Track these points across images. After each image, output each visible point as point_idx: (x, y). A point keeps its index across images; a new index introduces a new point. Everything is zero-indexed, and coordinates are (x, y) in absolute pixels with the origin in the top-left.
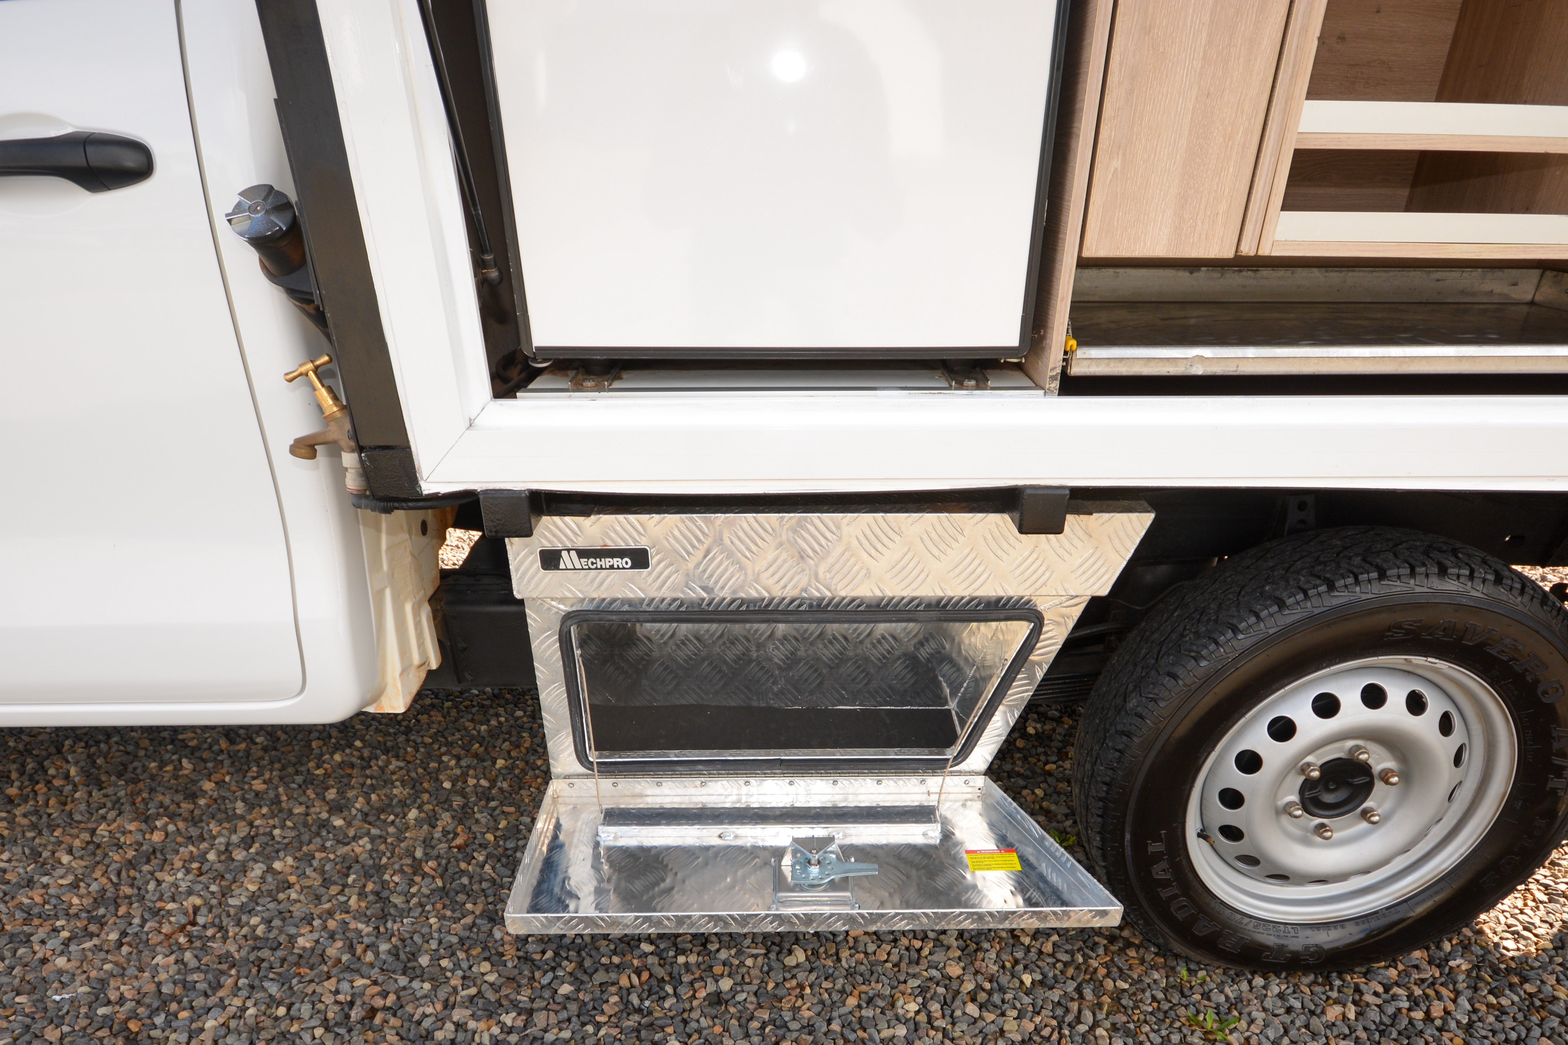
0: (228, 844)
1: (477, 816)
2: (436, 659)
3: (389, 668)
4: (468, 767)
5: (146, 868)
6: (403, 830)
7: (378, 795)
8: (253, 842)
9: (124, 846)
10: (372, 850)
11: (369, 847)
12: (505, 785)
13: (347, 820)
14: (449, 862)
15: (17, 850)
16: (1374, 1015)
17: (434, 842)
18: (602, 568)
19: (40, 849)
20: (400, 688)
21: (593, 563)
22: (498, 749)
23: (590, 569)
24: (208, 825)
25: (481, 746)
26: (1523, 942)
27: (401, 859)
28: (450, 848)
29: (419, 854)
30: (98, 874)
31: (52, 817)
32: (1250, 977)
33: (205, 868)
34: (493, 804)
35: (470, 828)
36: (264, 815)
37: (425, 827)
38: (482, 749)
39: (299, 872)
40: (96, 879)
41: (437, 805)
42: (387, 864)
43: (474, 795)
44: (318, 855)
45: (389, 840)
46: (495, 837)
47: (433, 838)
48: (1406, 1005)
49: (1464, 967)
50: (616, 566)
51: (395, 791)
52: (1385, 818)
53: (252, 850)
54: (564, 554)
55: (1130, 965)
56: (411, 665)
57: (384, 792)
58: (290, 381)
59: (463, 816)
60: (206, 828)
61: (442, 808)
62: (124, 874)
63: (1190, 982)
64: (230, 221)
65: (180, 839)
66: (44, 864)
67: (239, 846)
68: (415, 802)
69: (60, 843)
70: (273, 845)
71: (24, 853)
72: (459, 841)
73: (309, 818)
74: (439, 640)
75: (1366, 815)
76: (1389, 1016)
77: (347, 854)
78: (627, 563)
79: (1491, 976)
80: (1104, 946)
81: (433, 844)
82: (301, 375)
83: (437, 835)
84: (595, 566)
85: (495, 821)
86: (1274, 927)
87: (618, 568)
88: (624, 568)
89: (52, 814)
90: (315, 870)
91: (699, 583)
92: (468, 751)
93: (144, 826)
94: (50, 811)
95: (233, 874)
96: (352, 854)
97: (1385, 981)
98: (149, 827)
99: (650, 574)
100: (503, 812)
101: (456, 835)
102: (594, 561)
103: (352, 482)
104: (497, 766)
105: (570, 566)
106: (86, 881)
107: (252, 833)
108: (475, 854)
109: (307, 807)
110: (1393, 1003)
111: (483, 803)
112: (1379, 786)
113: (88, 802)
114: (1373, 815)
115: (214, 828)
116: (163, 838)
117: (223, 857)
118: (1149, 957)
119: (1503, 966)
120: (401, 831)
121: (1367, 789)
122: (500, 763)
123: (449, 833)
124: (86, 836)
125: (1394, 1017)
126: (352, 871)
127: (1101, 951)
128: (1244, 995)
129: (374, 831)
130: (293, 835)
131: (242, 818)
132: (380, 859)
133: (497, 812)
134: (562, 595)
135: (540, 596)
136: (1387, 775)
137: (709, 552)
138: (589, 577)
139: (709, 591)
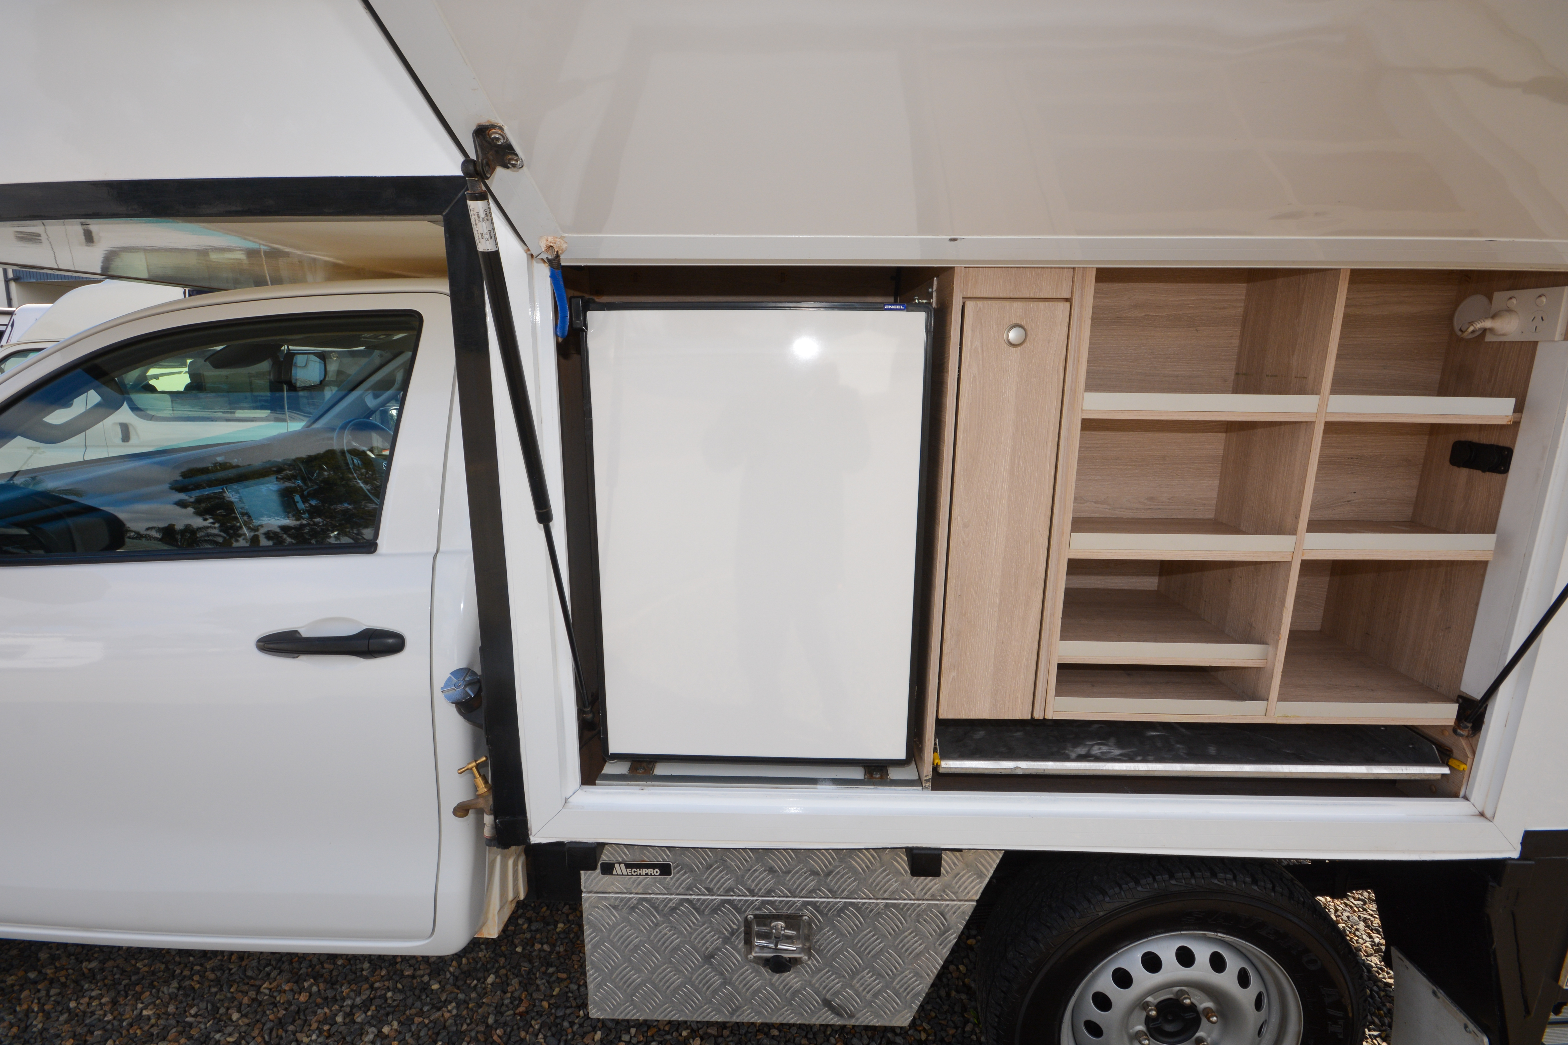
0: (352, 1006)
1: (538, 982)
2: (524, 892)
3: (492, 907)
4: (537, 931)
5: (291, 1028)
6: (482, 995)
7: (468, 959)
8: (371, 1004)
9: (278, 1005)
10: (457, 1016)
11: (455, 1012)
12: (562, 949)
13: (442, 983)
14: (512, 1030)
15: (203, 1005)
17: (504, 1008)
18: (640, 875)
19: (218, 1005)
20: (497, 921)
21: (634, 872)
22: (560, 912)
23: (632, 875)
24: (341, 987)
25: (548, 909)
27: (477, 1025)
28: (515, 1014)
29: (491, 1020)
30: (255, 1033)
31: (232, 972)
33: (333, 1030)
34: (551, 970)
35: (531, 995)
36: (382, 977)
37: (499, 993)
38: (548, 912)
39: (401, 1037)
40: (254, 1038)
41: (510, 970)
42: (466, 1030)
43: (538, 960)
44: (417, 1020)
45: (470, 1006)
46: (549, 1004)
47: (503, 1004)
50: (649, 874)
51: (481, 954)
53: (369, 1013)
54: (617, 866)
56: (507, 901)
57: (472, 955)
58: (460, 773)
59: (527, 983)
60: (339, 989)
61: (513, 974)
62: (274, 1034)
64: (442, 691)
65: (319, 1000)
66: (220, 1020)
67: (360, 1008)
68: (493, 967)
69: (233, 999)
70: (385, 1008)
71: (207, 1008)
72: (522, 1009)
73: (415, 981)
74: (528, 874)
77: (438, 1019)
78: (657, 872)
81: (502, 1010)
82: (468, 769)
83: (506, 1002)
84: (636, 873)
85: (551, 988)
87: (651, 875)
88: (655, 875)
89: (232, 969)
90: (412, 1035)
91: (703, 885)
92: (538, 913)
93: (295, 987)
94: (231, 966)
95: (353, 1037)
96: (442, 1019)
98: (299, 987)
99: (672, 879)
100: (558, 978)
101: (521, 1001)
102: (636, 870)
103: (487, 832)
104: (558, 930)
105: (620, 873)
106: (247, 1039)
107: (372, 996)
108: (533, 1022)
109: (415, 969)
111: (543, 969)
112: (1204, 1021)
113: (259, 958)
115: (345, 990)
116: (307, 998)
117: (347, 1020)
120: (481, 997)
121: (1194, 1024)
122: (561, 925)
123: (515, 999)
124: (252, 994)
126: (440, 1037)
129: (461, 996)
130: (401, 998)
131: (366, 979)
132: (462, 1026)
133: (554, 978)
134: (612, 890)
135: (598, 891)
136: (1208, 1014)
137: (711, 866)
138: (632, 880)
139: (710, 891)
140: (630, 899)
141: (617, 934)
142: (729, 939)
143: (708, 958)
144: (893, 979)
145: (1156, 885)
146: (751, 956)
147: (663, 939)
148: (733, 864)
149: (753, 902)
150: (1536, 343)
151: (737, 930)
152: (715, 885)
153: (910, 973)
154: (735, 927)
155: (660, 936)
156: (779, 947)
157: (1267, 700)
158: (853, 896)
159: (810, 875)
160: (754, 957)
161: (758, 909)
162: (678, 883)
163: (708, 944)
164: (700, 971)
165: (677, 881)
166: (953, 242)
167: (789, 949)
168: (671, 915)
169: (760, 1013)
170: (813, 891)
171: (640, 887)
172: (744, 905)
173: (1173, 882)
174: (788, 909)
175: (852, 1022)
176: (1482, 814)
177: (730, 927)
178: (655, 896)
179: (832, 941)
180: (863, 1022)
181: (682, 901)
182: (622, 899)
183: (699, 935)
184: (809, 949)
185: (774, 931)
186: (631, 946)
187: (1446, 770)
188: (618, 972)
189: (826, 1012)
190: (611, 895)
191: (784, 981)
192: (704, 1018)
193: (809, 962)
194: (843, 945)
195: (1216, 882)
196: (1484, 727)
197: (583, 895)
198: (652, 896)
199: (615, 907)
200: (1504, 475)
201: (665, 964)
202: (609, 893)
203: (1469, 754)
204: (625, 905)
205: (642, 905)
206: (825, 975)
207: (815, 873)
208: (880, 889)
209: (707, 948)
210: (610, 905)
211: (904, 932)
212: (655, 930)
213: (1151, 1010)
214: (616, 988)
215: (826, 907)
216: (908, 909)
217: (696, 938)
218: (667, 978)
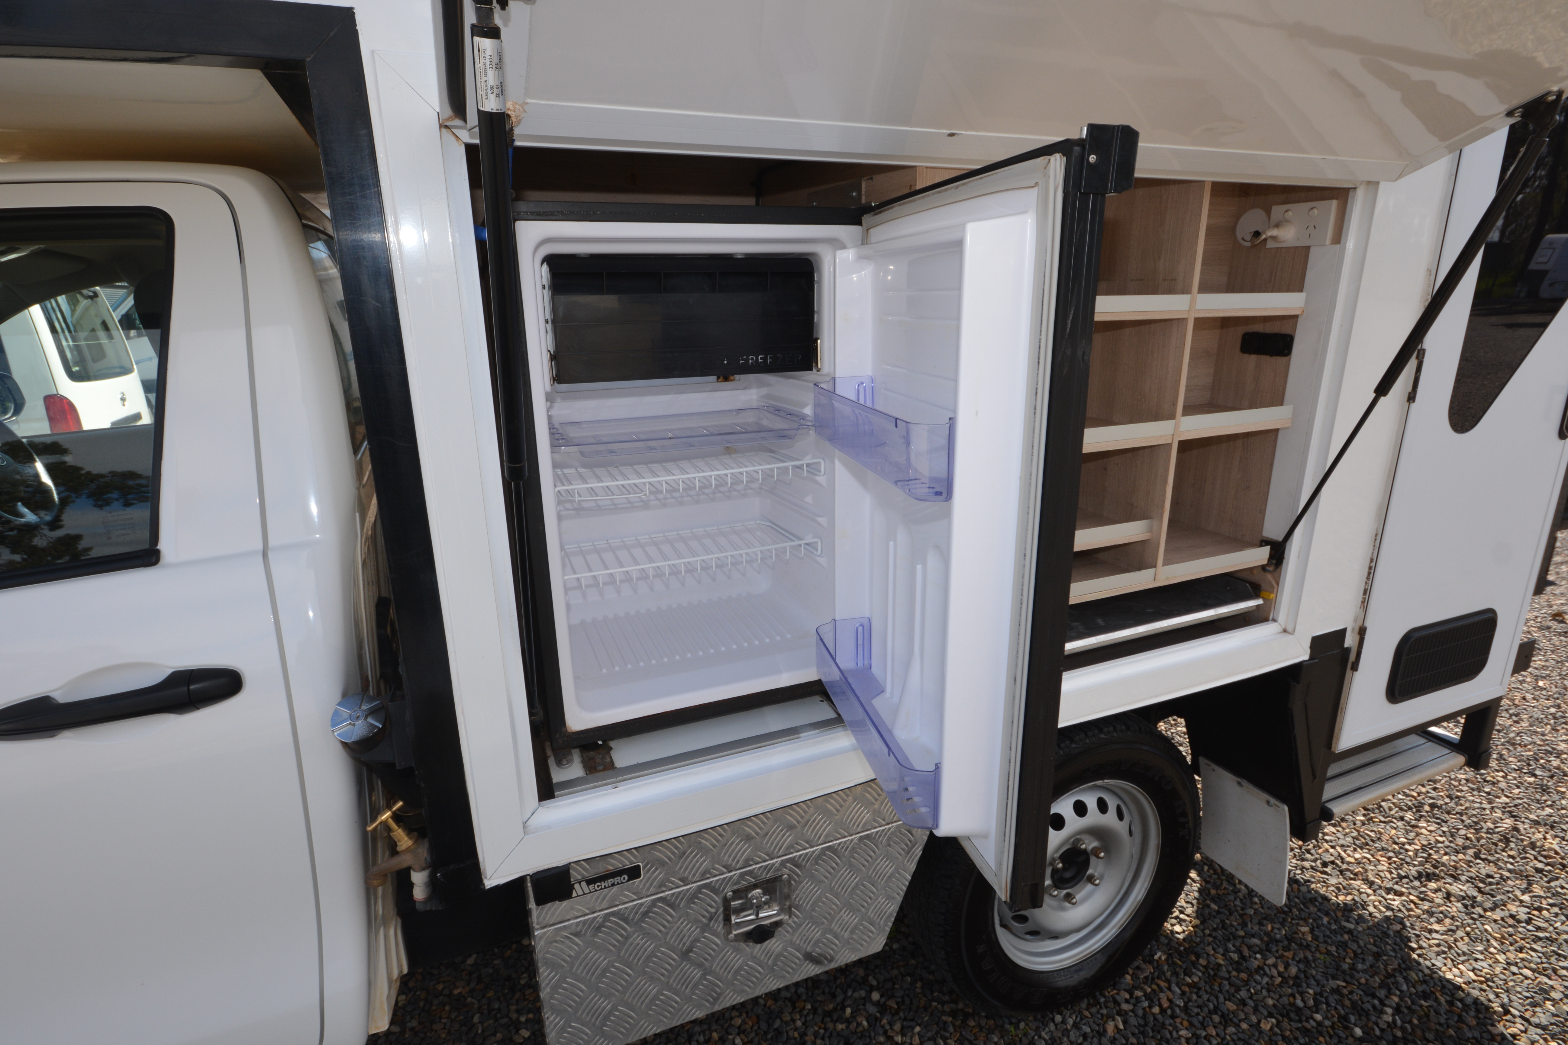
2: (406, 964)
16: (1133, 1021)
18: (605, 887)
21: (598, 886)
23: (596, 891)
26: (1184, 924)
32: (1051, 1016)
48: (1146, 1004)
49: (1163, 958)
50: (616, 883)
52: (1101, 878)
54: (577, 886)
55: (974, 1034)
63: (1017, 1036)
75: (1091, 879)
76: (1141, 1017)
78: (624, 878)
79: (1179, 960)
80: (951, 1022)
82: (381, 823)
84: (600, 887)
86: (1058, 974)
87: (618, 884)
88: (621, 883)
91: (677, 877)
97: (1127, 987)
99: (641, 881)
102: (599, 884)
105: (581, 893)
110: (1139, 1005)
112: (1093, 860)
114: (1095, 880)
118: (983, 1022)
119: (1182, 948)
121: (1086, 864)
125: (1144, 1016)
127: (951, 1029)
128: (1055, 1034)
134: (572, 916)
135: (556, 922)
136: (1096, 852)
137: (684, 853)
138: (595, 897)
139: (685, 881)
140: (595, 918)
141: (580, 964)
142: (708, 925)
143: (685, 955)
144: (868, 909)
145: (1061, 752)
146: (731, 936)
147: (635, 951)
148: (708, 844)
149: (731, 877)
150: (1309, 247)
151: (716, 913)
152: (690, 872)
153: (882, 898)
154: (713, 910)
155: (631, 948)
156: (761, 915)
157: (1155, 567)
158: (829, 840)
159: (787, 831)
160: (735, 935)
161: (736, 884)
162: (648, 884)
163: (686, 938)
164: (678, 971)
165: (647, 882)
166: (950, 138)
167: (769, 914)
168: (643, 921)
169: (743, 991)
170: (791, 846)
171: (605, 902)
172: (721, 884)
173: (1074, 746)
174: (767, 874)
175: (833, 965)
176: (1285, 631)
177: (708, 911)
178: (623, 906)
179: (811, 891)
180: (841, 962)
181: (654, 902)
182: (585, 922)
183: (675, 932)
184: (790, 907)
185: (755, 901)
186: (598, 971)
187: (1260, 602)
188: (584, 1006)
189: (808, 964)
190: (572, 922)
191: (765, 950)
192: (684, 1019)
193: (790, 921)
194: (821, 892)
195: (1103, 736)
196: (1285, 561)
197: (536, 934)
198: (620, 907)
199: (577, 934)
200: (1287, 358)
201: (638, 978)
202: (569, 920)
203: (1275, 585)
204: (589, 928)
205: (609, 921)
206: (805, 928)
207: (791, 827)
208: (854, 824)
209: (684, 944)
210: (571, 934)
211: (877, 860)
212: (625, 945)
213: (1058, 863)
214: (582, 1025)
215: (804, 859)
216: (880, 836)
217: (671, 938)
218: (642, 991)
